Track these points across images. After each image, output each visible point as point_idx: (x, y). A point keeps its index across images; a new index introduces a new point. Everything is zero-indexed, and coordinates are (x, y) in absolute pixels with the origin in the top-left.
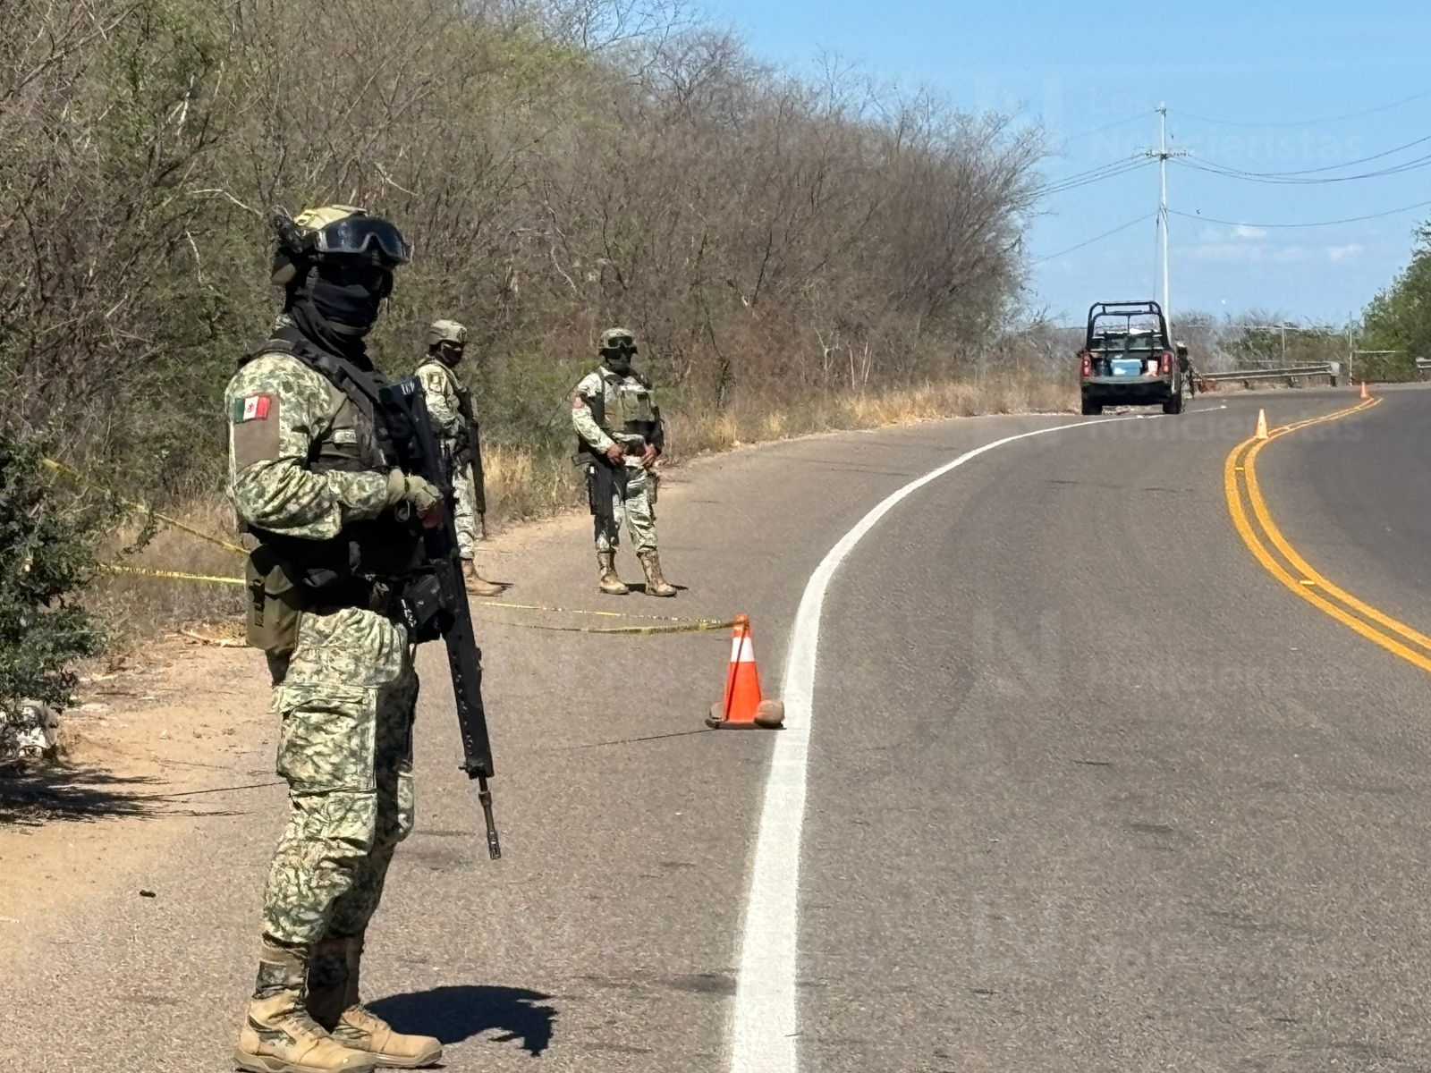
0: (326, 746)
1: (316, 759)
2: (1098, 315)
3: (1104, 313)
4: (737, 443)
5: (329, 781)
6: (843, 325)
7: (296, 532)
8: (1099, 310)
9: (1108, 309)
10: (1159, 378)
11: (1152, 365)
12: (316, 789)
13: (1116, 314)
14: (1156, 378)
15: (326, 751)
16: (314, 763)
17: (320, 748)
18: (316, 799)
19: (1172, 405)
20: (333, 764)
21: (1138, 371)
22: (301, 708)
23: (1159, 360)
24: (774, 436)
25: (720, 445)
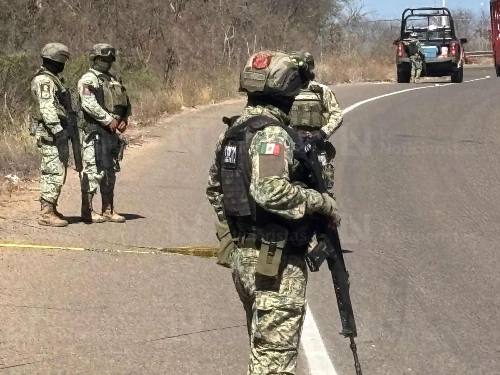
0: (287, 327)
1: (282, 333)
2: (409, 16)
3: (412, 15)
4: (183, 108)
5: (287, 345)
6: (237, 22)
7: (281, 212)
8: (409, 13)
9: (415, 12)
10: (449, 59)
11: (444, 50)
12: (280, 348)
13: (420, 15)
14: (447, 59)
15: (287, 329)
16: (280, 334)
17: (284, 328)
18: (276, 353)
19: (457, 77)
20: (290, 336)
21: (435, 55)
22: (279, 308)
23: (449, 46)
24: (207, 102)
25: (173, 109)
